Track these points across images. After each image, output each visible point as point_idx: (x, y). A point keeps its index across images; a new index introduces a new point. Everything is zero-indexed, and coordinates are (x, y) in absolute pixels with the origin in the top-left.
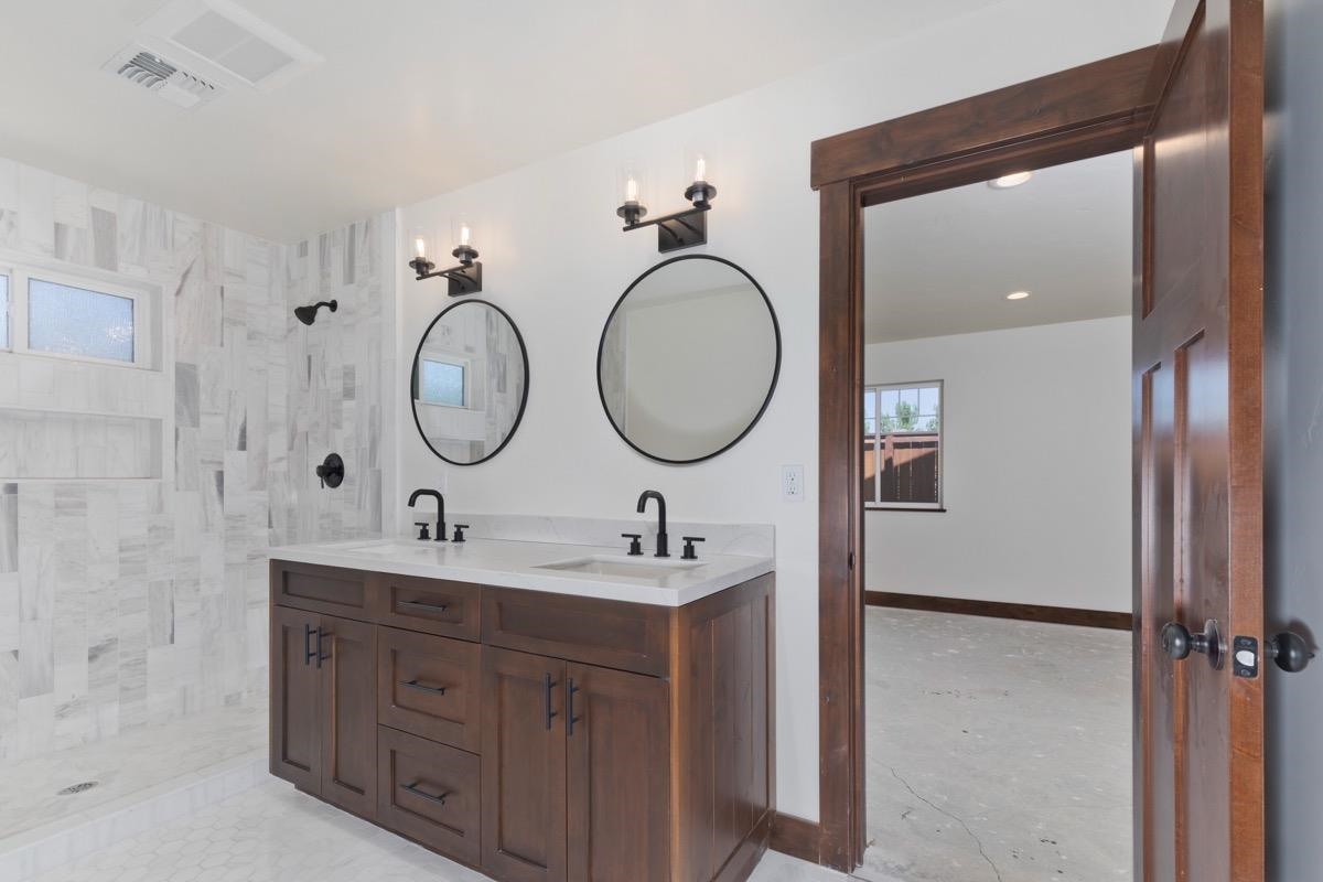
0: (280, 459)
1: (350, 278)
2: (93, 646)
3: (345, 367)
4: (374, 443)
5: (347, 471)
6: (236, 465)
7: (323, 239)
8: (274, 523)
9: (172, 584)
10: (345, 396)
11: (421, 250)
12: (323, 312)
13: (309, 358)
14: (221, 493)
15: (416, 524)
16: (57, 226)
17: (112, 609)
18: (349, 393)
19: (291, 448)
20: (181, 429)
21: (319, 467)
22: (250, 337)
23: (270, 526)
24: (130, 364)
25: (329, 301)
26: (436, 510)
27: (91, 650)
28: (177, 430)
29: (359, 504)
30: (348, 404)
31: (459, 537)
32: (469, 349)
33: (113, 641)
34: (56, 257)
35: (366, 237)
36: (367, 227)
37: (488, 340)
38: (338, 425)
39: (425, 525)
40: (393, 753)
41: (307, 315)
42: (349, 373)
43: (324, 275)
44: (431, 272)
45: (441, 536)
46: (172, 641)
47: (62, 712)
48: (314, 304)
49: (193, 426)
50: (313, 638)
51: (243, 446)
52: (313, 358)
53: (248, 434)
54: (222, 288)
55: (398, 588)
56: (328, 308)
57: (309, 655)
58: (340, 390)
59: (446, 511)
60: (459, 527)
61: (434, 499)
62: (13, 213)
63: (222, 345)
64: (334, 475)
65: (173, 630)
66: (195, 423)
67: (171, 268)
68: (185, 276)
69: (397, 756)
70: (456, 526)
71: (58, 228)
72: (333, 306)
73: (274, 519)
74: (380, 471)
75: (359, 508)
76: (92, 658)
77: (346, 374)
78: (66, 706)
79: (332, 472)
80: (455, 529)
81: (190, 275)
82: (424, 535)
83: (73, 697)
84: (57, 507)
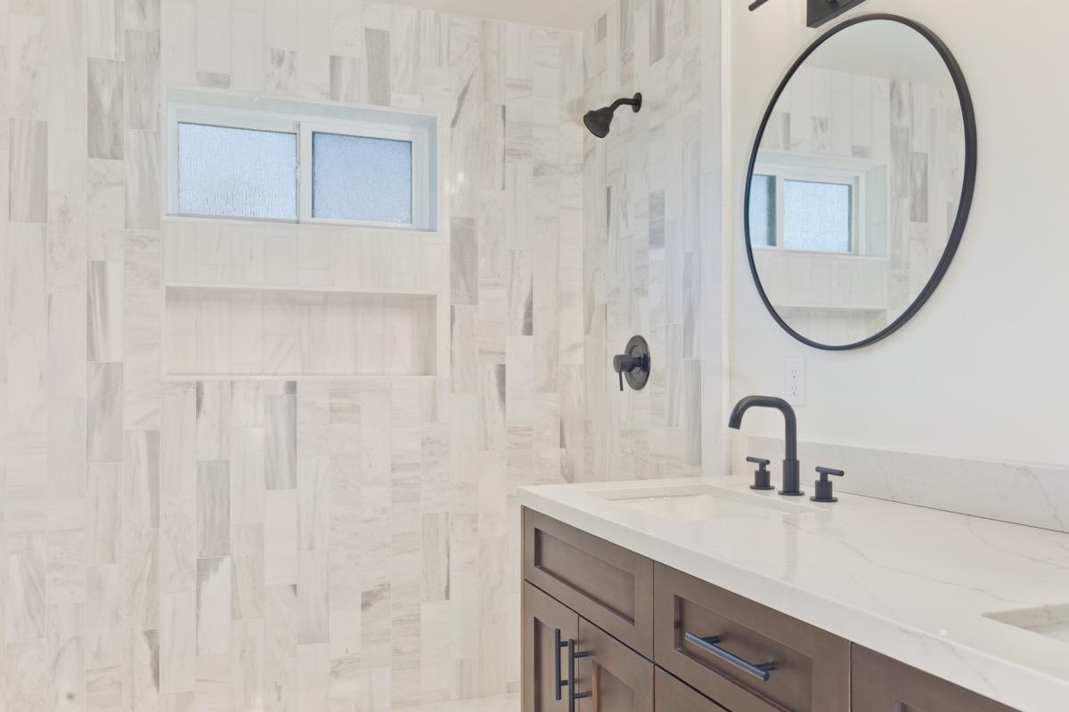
0: (574, 347)
1: (658, 52)
2: (366, 590)
3: (652, 196)
5: (654, 365)
6: (521, 354)
8: (567, 442)
9: (446, 519)
10: (651, 242)
12: (622, 114)
13: (608, 192)
14: (502, 395)
15: (749, 459)
16: (333, 59)
17: (385, 546)
18: (656, 238)
19: (587, 331)
20: (457, 307)
21: (618, 359)
22: (537, 171)
23: (562, 445)
24: (408, 225)
25: (631, 97)
27: (365, 594)
28: (452, 309)
30: (656, 255)
31: (824, 493)
32: (859, 152)
33: (385, 587)
34: (332, 99)
37: (894, 131)
38: (642, 291)
39: (764, 463)
41: (599, 122)
42: (657, 205)
43: (626, 58)
45: (792, 488)
46: (448, 597)
47: (338, 669)
48: (608, 104)
49: (471, 304)
50: (565, 655)
51: (528, 330)
52: (613, 191)
53: (535, 311)
54: (504, 107)
56: (629, 108)
57: (561, 683)
58: (646, 233)
59: (801, 438)
60: (824, 473)
61: (777, 416)
62: (293, 53)
63: (504, 188)
64: (637, 369)
65: (448, 580)
66: (473, 300)
67: (447, 90)
68: (462, 98)
70: (818, 469)
71: (334, 61)
72: (636, 102)
73: (567, 435)
74: (698, 363)
75: (670, 423)
76: (365, 605)
77: (652, 208)
78: (340, 662)
79: (635, 364)
80: (817, 477)
81: (467, 97)
82: (762, 482)
83: (347, 652)
84: (332, 411)
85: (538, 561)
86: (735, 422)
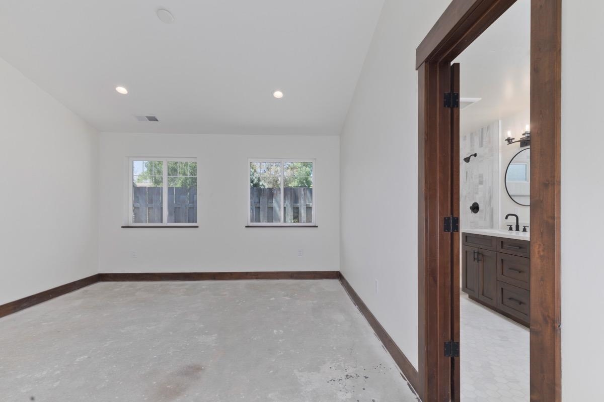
1: (481, 145)
3: (480, 174)
4: (491, 198)
5: (480, 209)
7: (472, 134)
10: (479, 184)
11: (509, 134)
12: (472, 158)
13: (467, 173)
15: (508, 225)
18: (481, 183)
21: (471, 207)
26: (515, 221)
29: (485, 218)
30: (481, 186)
31: (525, 230)
35: (488, 130)
36: (488, 128)
38: (477, 193)
40: (502, 289)
41: (467, 160)
42: (481, 176)
43: (472, 146)
44: (513, 141)
45: (517, 230)
48: (469, 156)
50: (476, 255)
55: (503, 242)
56: (473, 156)
57: (474, 259)
58: (478, 181)
59: (519, 222)
61: (515, 217)
64: (475, 209)
69: (504, 290)
70: (523, 226)
72: (475, 155)
74: (492, 208)
75: (485, 220)
82: (511, 229)
85: (466, 241)
86: (506, 218)
